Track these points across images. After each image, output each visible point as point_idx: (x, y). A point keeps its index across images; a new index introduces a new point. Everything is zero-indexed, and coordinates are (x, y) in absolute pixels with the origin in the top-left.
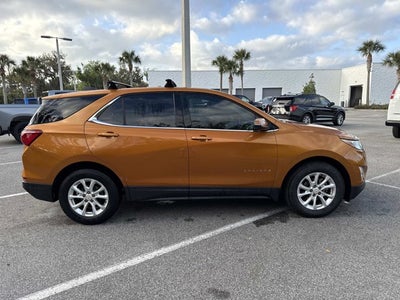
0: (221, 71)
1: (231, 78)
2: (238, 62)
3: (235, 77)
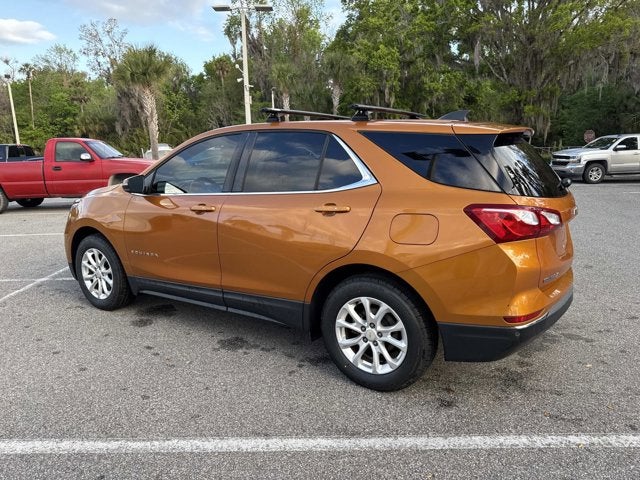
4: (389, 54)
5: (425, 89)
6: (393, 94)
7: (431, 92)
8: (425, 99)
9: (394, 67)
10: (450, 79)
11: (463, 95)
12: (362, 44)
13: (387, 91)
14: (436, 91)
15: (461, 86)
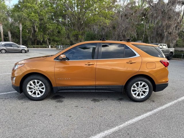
4: (35, 16)
5: (47, 28)
6: (37, 28)
7: (49, 29)
8: (47, 31)
9: (37, 20)
10: (54, 26)
11: (57, 30)
12: (26, 11)
13: (35, 27)
14: (50, 28)
15: (57, 28)
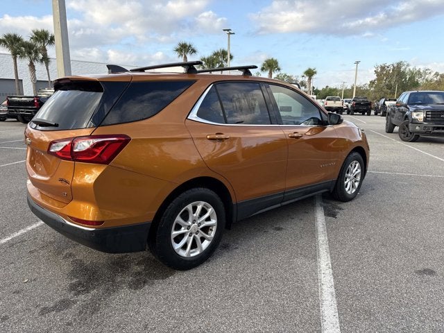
0: (15, 54)
1: (32, 66)
2: (39, 45)
3: (37, 65)
